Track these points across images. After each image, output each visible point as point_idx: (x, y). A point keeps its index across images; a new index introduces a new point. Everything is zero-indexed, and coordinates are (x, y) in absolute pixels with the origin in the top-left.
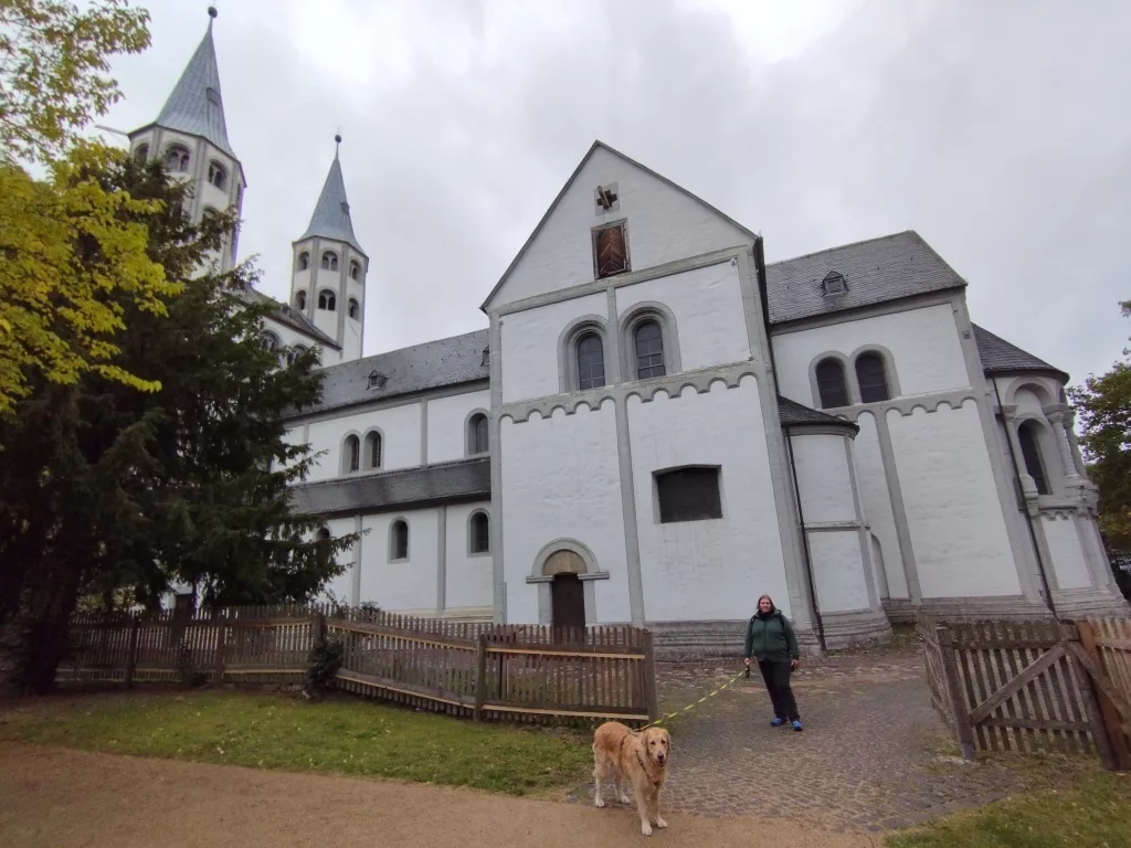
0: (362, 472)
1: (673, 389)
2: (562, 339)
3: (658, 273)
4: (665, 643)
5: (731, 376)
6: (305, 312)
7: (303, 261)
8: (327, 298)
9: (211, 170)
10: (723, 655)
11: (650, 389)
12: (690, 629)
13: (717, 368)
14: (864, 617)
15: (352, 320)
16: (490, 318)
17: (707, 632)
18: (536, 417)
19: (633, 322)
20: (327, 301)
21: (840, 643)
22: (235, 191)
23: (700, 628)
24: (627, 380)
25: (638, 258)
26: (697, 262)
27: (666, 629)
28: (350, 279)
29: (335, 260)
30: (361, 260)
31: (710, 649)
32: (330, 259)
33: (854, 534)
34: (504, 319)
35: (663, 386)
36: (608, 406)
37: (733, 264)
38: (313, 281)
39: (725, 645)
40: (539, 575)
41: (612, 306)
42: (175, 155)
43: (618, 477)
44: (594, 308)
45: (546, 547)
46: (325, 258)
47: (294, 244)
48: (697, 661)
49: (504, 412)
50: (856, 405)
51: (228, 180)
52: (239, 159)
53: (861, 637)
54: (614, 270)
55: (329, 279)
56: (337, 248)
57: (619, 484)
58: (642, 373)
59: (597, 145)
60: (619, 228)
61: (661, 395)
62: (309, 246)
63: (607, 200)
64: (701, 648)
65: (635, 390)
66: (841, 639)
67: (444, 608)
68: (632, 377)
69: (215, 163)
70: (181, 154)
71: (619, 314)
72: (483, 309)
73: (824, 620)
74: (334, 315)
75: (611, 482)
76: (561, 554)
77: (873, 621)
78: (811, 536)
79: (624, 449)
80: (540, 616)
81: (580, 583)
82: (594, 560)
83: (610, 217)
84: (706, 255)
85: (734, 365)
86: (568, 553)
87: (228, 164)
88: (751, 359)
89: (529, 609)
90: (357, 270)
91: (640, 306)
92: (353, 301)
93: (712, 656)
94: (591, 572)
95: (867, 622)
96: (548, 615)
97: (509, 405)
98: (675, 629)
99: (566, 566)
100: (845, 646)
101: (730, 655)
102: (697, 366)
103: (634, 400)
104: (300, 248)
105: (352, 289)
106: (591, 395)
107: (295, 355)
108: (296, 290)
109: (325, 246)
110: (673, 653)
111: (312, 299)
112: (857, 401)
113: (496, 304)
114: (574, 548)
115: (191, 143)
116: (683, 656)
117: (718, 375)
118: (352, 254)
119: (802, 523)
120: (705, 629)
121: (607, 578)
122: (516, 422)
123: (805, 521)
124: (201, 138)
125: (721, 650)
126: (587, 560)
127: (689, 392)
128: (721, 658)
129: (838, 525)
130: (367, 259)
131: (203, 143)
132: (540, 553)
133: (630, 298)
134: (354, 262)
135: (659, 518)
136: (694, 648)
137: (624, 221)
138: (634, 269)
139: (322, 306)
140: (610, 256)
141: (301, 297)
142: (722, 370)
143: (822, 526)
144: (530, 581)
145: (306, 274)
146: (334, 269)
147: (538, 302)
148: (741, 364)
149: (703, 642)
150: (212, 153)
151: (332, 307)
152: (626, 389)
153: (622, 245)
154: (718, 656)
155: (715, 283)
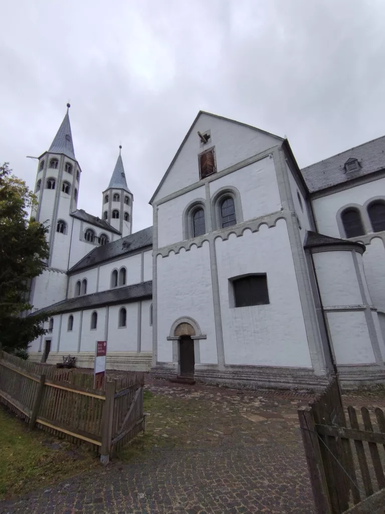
0: (118, 287)
1: (238, 232)
2: (184, 214)
3: (231, 170)
4: (236, 377)
5: (271, 221)
6: (107, 220)
7: (106, 199)
8: (116, 213)
9: (66, 166)
10: (269, 388)
11: (227, 233)
12: (250, 370)
13: (262, 217)
14: (371, 369)
15: (126, 222)
16: (153, 207)
17: (259, 373)
18: (172, 253)
19: (219, 199)
20: (116, 214)
21: (351, 385)
22: (76, 173)
23: (255, 370)
24: (216, 230)
25: (221, 164)
26: (251, 161)
27: (237, 370)
28: (125, 205)
29: (118, 197)
30: (130, 196)
31: (260, 383)
32: (116, 197)
33: (362, 314)
34: (159, 207)
35: (233, 231)
36: (206, 244)
37: (271, 158)
38: (110, 207)
39: (269, 381)
40: (172, 336)
41: (208, 192)
42: (53, 163)
43: (211, 283)
44: (200, 194)
45: (176, 321)
46: (115, 197)
47: (103, 193)
48: (253, 390)
49: (158, 253)
50: (369, 234)
51: (73, 169)
52: (77, 160)
53: (368, 383)
54: (208, 173)
55: (116, 205)
56: (119, 192)
57: (211, 286)
58: (224, 225)
59: (201, 113)
60: (211, 152)
61: (233, 236)
62: (108, 193)
63: (205, 139)
64: (255, 382)
65: (219, 235)
66: (352, 383)
67: (140, 351)
68: (218, 228)
69: (68, 164)
70: (55, 162)
71: (211, 196)
72: (150, 203)
73: (339, 370)
74: (118, 220)
75: (207, 286)
76: (183, 325)
77: (378, 372)
78: (329, 315)
79: (214, 267)
80: (173, 358)
81: (193, 340)
82: (199, 328)
83: (207, 147)
84: (255, 156)
85: (272, 214)
86: (186, 324)
87: (73, 163)
88: (282, 209)
89: (168, 355)
90: (128, 200)
91: (222, 190)
92: (127, 214)
93: (262, 388)
94: (197, 335)
95: (373, 372)
96: (177, 358)
97: (161, 249)
98: (241, 370)
99: (185, 331)
100: (356, 388)
101: (272, 388)
102: (252, 218)
103: (219, 240)
104: (105, 194)
105: (126, 208)
106: (197, 240)
107: (101, 238)
108: (104, 211)
109: (114, 191)
110: (239, 384)
111: (110, 214)
112: (370, 232)
113: (156, 200)
114: (190, 322)
115: (59, 157)
116: (245, 386)
117: (263, 221)
118: (125, 193)
119: (322, 307)
120: (258, 371)
121: (205, 339)
122: (164, 257)
123: (323, 305)
124: (62, 154)
125: (267, 384)
126: (195, 328)
127: (248, 233)
128: (267, 390)
129: (348, 307)
130: (132, 195)
131: (63, 156)
132: (174, 324)
133: (216, 186)
134: (127, 197)
135: (234, 304)
136: (252, 382)
137: (213, 148)
138: (218, 171)
139: (114, 217)
140: (207, 167)
141: (105, 214)
142: (265, 218)
143: (336, 308)
144: (169, 339)
145: (107, 204)
146: (118, 201)
147: (174, 196)
148: (276, 213)
149: (257, 379)
150: (67, 160)
151: (118, 217)
152: (214, 234)
153: (213, 160)
154: (266, 388)
155: (261, 170)
